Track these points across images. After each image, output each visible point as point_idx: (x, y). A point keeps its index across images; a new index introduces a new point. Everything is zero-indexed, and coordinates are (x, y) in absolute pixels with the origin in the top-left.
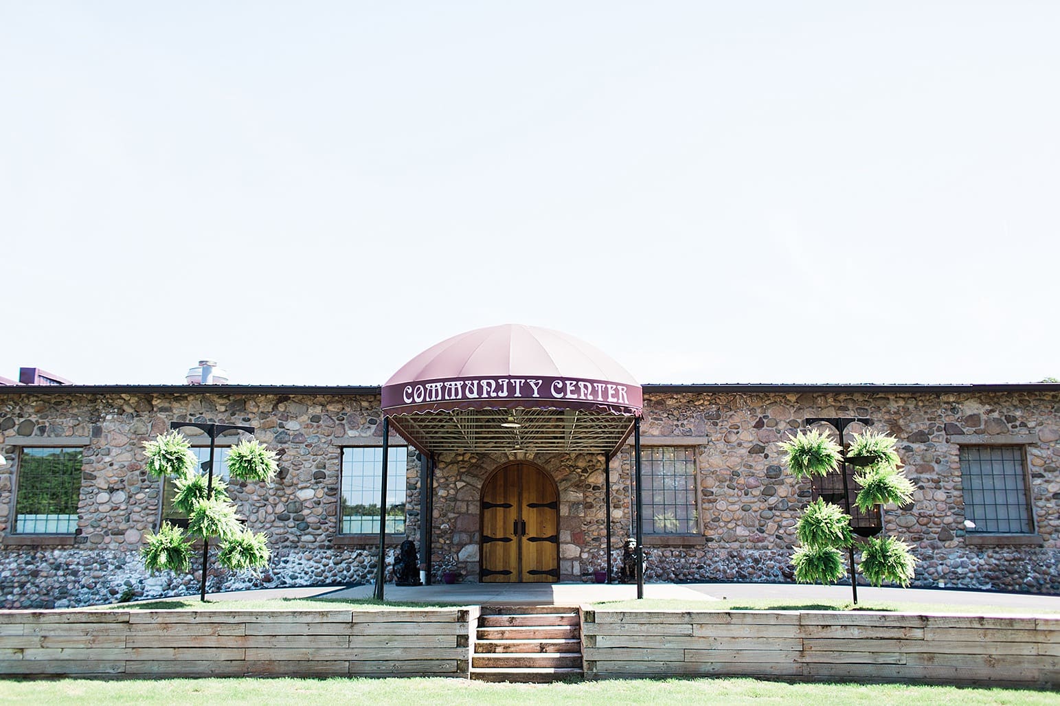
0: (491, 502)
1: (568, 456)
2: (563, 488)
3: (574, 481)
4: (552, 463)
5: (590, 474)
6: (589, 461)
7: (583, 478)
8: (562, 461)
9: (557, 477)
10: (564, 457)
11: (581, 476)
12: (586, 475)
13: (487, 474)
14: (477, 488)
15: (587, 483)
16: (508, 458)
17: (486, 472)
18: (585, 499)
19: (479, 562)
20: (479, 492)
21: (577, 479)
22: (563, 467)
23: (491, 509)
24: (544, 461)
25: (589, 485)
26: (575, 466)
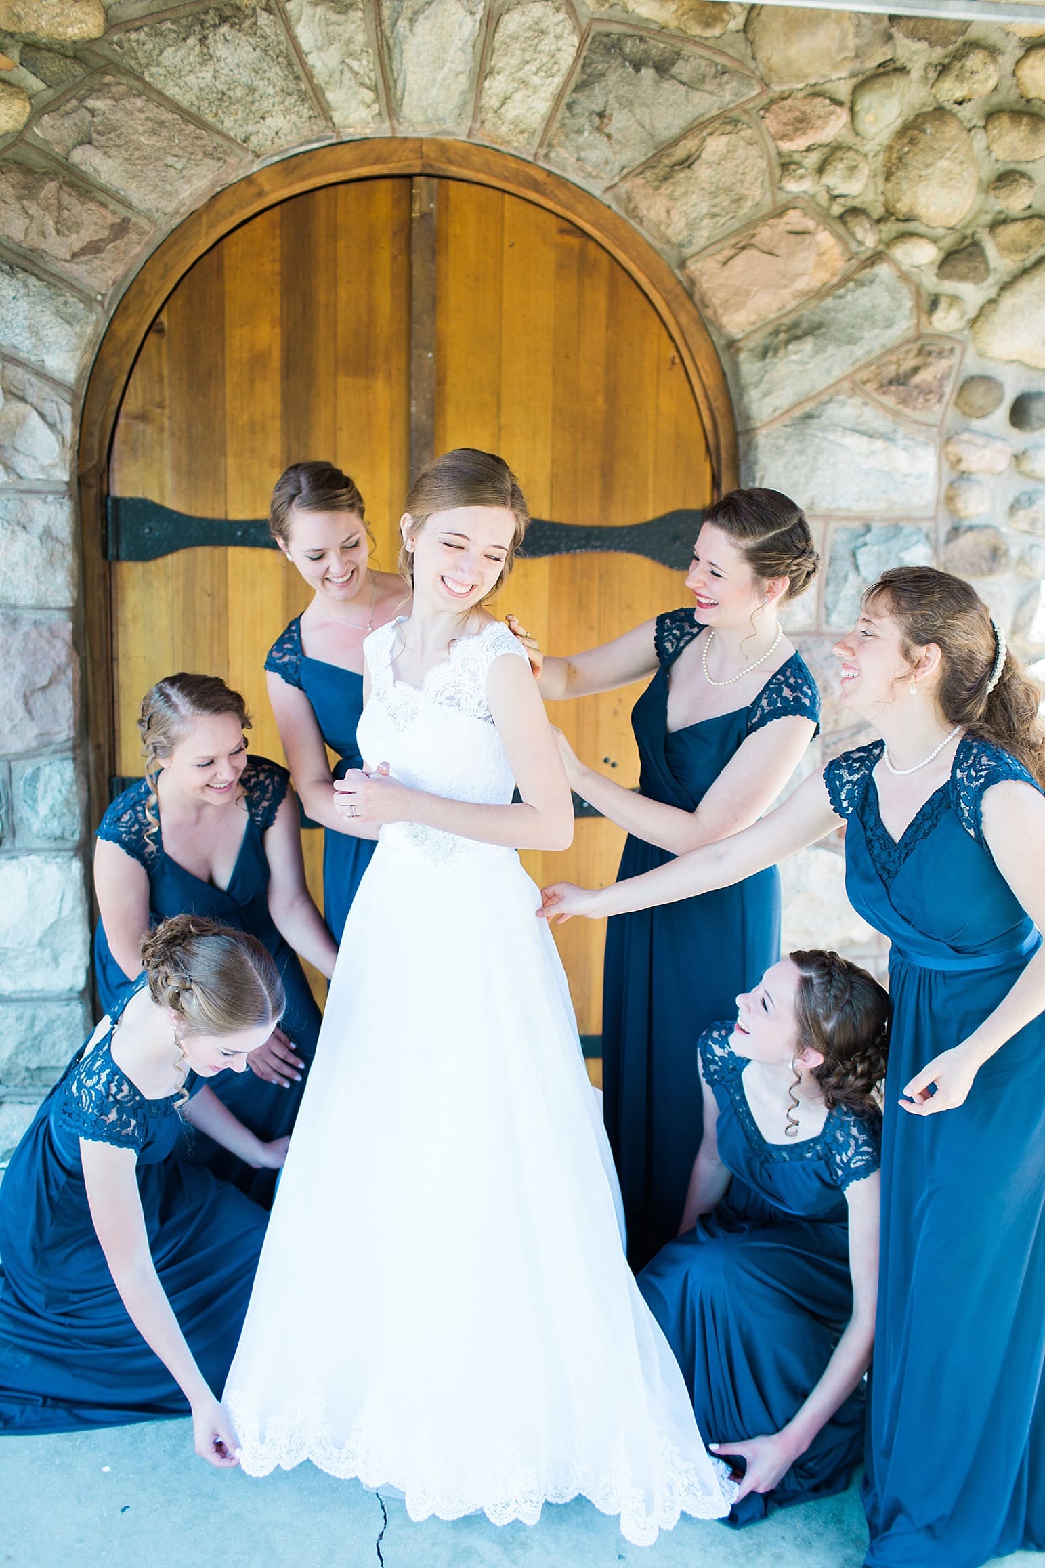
0: (173, 502)
1: (834, 127)
2: (782, 399)
3: (874, 341)
4: (702, 172)
5: (1004, 287)
6: (1006, 178)
7: (946, 320)
8: (787, 165)
9: (741, 296)
10: (802, 123)
11: (934, 303)
12: (972, 294)
13: (136, 250)
14: (41, 373)
15: (972, 365)
16: (323, 110)
17: (121, 229)
18: (949, 499)
19: (82, 993)
20: (65, 414)
21: (903, 326)
22: (794, 219)
23: (174, 561)
24: (634, 155)
25: (986, 380)
26: (889, 214)
